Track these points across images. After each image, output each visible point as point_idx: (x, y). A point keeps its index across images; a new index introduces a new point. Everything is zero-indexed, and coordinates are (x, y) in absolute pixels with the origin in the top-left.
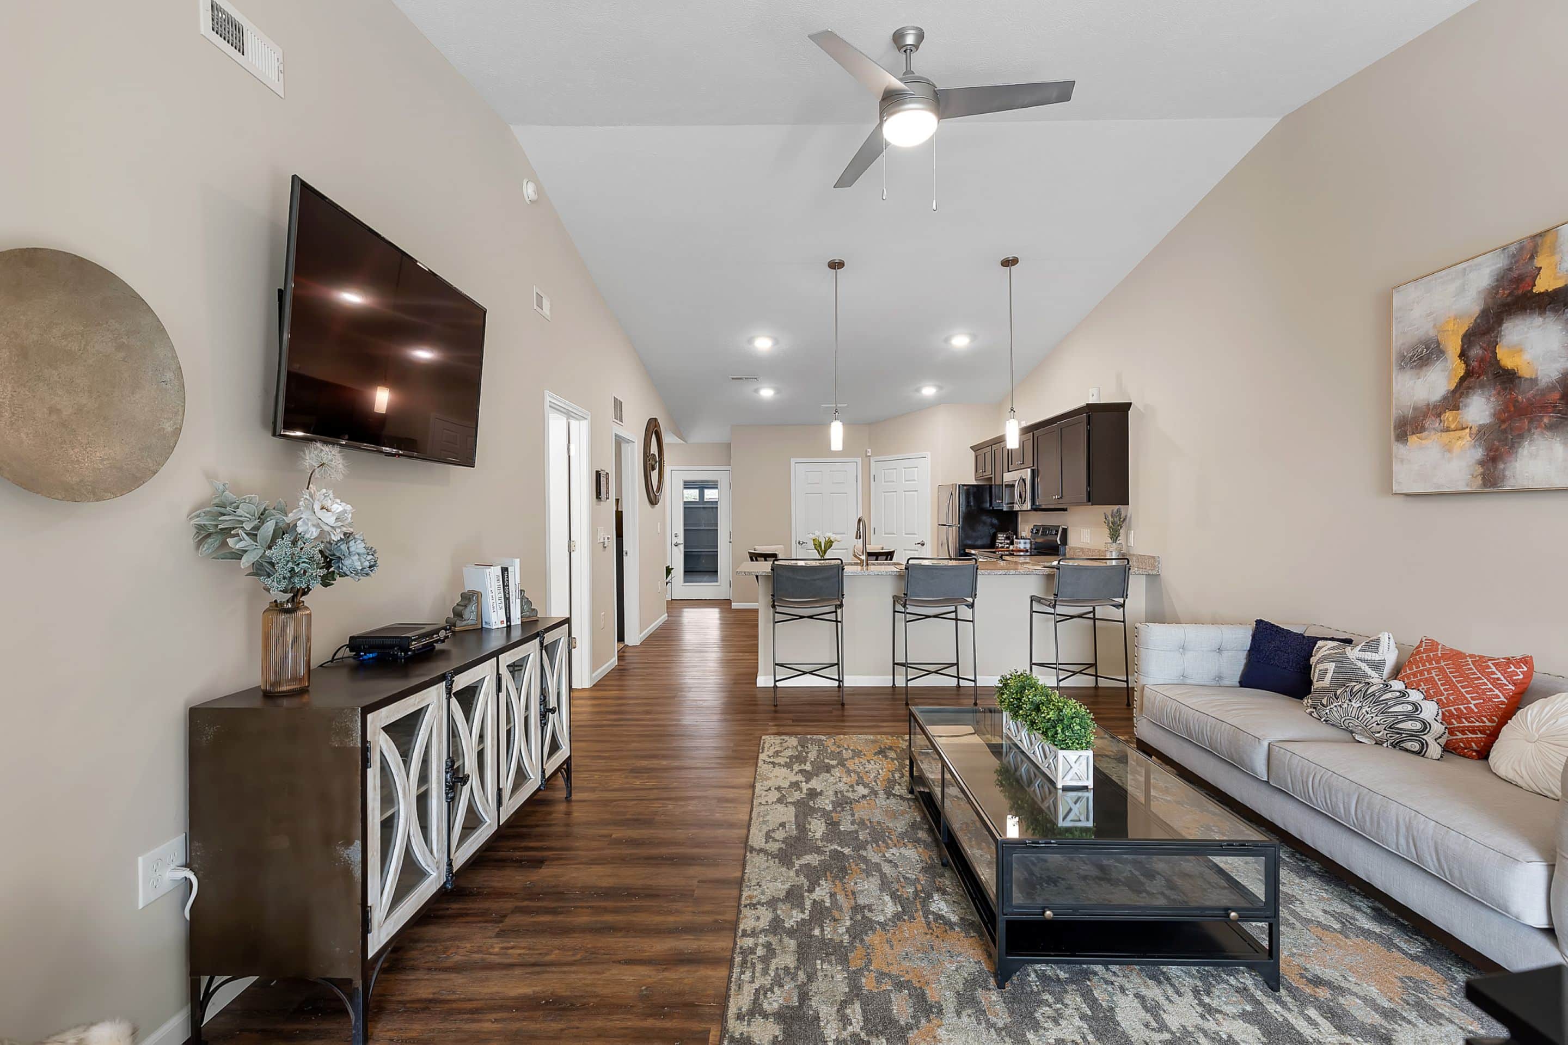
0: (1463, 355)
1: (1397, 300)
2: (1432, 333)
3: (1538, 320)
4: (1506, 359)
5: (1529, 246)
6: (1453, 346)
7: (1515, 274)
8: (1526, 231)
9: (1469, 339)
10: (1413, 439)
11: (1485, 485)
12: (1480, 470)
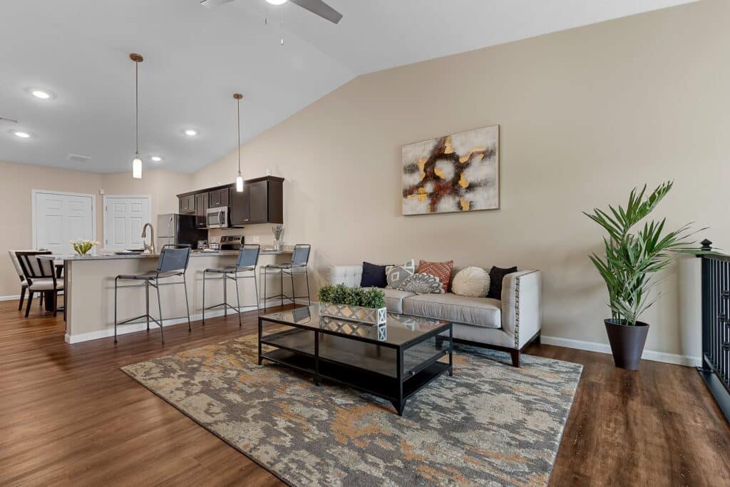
0: (425, 170)
1: (404, 150)
2: (415, 162)
3: (445, 162)
4: (438, 173)
5: (443, 139)
6: (422, 167)
7: (439, 148)
8: (443, 135)
9: (427, 165)
10: (409, 196)
11: (431, 211)
12: (429, 207)
